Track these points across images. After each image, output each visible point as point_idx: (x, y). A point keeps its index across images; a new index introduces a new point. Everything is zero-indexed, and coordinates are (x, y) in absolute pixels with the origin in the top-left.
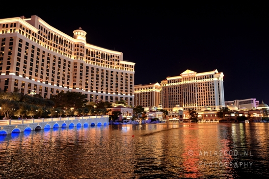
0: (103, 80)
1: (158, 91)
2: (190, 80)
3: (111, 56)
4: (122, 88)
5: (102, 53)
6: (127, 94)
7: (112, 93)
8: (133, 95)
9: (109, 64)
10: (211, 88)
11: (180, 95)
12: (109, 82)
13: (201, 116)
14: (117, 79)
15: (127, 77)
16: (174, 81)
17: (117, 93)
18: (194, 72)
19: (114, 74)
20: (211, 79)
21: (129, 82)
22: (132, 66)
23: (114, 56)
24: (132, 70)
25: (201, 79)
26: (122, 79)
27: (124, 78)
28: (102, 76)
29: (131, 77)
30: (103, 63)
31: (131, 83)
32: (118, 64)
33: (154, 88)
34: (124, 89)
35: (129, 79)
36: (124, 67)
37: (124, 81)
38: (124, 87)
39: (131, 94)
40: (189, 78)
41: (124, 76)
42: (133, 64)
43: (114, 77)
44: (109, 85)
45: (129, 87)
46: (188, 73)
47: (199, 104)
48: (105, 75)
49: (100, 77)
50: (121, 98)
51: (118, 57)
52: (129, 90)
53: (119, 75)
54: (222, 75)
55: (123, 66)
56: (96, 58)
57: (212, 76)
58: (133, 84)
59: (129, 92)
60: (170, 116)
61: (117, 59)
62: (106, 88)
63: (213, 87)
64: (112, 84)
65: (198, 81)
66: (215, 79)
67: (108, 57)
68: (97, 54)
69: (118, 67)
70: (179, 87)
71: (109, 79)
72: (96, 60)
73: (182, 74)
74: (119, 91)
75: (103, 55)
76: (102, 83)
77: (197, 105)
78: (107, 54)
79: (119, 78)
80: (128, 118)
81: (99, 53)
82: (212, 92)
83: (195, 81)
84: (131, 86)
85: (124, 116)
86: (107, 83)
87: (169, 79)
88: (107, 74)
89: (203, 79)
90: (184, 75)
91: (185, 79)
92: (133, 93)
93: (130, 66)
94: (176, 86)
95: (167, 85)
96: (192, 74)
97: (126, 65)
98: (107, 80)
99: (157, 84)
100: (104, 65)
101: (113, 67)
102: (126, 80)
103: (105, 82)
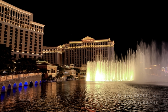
0: (12, 38)
1: (61, 53)
2: (89, 45)
3: (21, 15)
4: (31, 47)
5: (12, 11)
6: (35, 53)
7: (20, 51)
8: (42, 55)
9: (18, 22)
10: (105, 52)
11: (80, 56)
12: (18, 40)
14: (26, 38)
15: (36, 37)
16: (76, 45)
17: (26, 52)
18: (93, 39)
19: (24, 33)
20: (106, 46)
21: (38, 42)
22: (42, 28)
23: (24, 15)
24: (42, 31)
25: (98, 45)
26: (31, 39)
27: (34, 38)
28: (11, 34)
29: (40, 38)
30: (12, 21)
31: (40, 43)
32: (28, 24)
33: (57, 50)
34: (33, 49)
35: (38, 39)
36: (34, 28)
37: (33, 41)
38: (33, 46)
39: (40, 54)
40: (88, 44)
41: (34, 36)
42: (43, 26)
43: (24, 36)
44: (18, 44)
45: (38, 47)
46: (87, 39)
48: (14, 33)
49: (8, 35)
50: (30, 56)
51: (29, 17)
52: (38, 49)
53: (29, 34)
54: (113, 43)
55: (33, 26)
56: (4, 14)
57: (107, 43)
58: (42, 44)
59: (38, 51)
60: (81, 74)
61: (28, 19)
62: (15, 46)
63: (107, 52)
64: (21, 42)
65: (95, 46)
66: (109, 46)
67: (17, 15)
68: (6, 10)
69: (28, 27)
70: (80, 50)
71: (19, 38)
72: (4, 16)
73: (83, 39)
74: (28, 50)
75: (13, 13)
76: (11, 40)
78: (17, 13)
79: (29, 37)
80: (53, 76)
81: (9, 10)
82: (106, 55)
83: (93, 46)
84: (40, 46)
85: (50, 74)
86: (16, 41)
87: (71, 43)
88: (16, 33)
89: (100, 45)
90: (84, 40)
91: (85, 44)
92: (41, 53)
93: (40, 27)
94: (77, 49)
95: (69, 48)
96: (91, 40)
97: (35, 26)
98: (16, 38)
99: (60, 47)
100: (13, 23)
101: (23, 27)
102: (35, 40)
103: (14, 39)
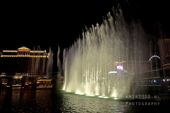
13: (39, 82)
16: (10, 54)
18: (29, 49)
25: (34, 55)
40: (24, 53)
46: (24, 49)
47: (30, 74)
54: (49, 54)
63: (42, 62)
65: (31, 56)
66: (44, 56)
77: (28, 75)
87: (4, 51)
90: (20, 50)
91: (20, 53)
95: (2, 56)
96: (27, 50)
